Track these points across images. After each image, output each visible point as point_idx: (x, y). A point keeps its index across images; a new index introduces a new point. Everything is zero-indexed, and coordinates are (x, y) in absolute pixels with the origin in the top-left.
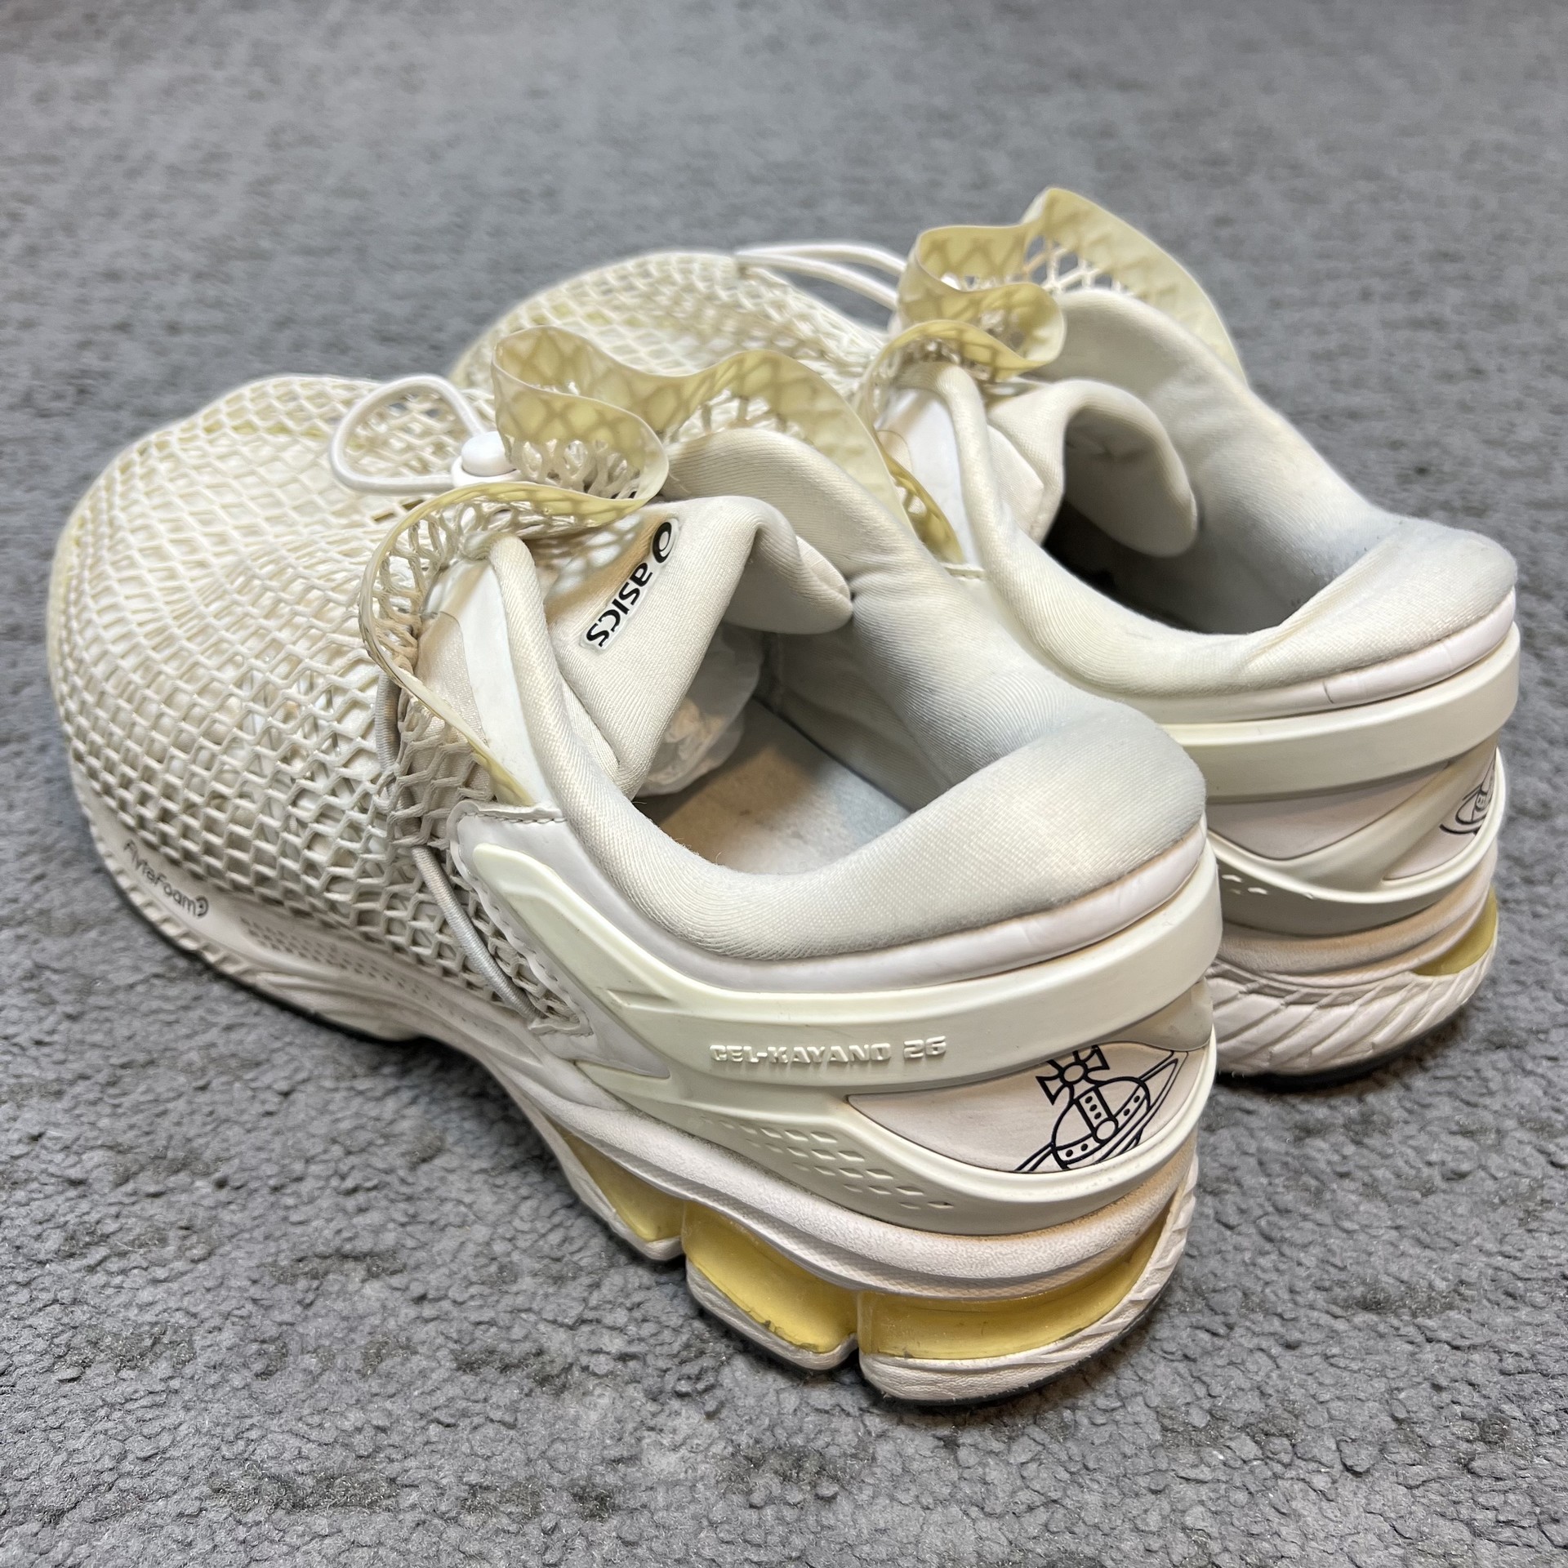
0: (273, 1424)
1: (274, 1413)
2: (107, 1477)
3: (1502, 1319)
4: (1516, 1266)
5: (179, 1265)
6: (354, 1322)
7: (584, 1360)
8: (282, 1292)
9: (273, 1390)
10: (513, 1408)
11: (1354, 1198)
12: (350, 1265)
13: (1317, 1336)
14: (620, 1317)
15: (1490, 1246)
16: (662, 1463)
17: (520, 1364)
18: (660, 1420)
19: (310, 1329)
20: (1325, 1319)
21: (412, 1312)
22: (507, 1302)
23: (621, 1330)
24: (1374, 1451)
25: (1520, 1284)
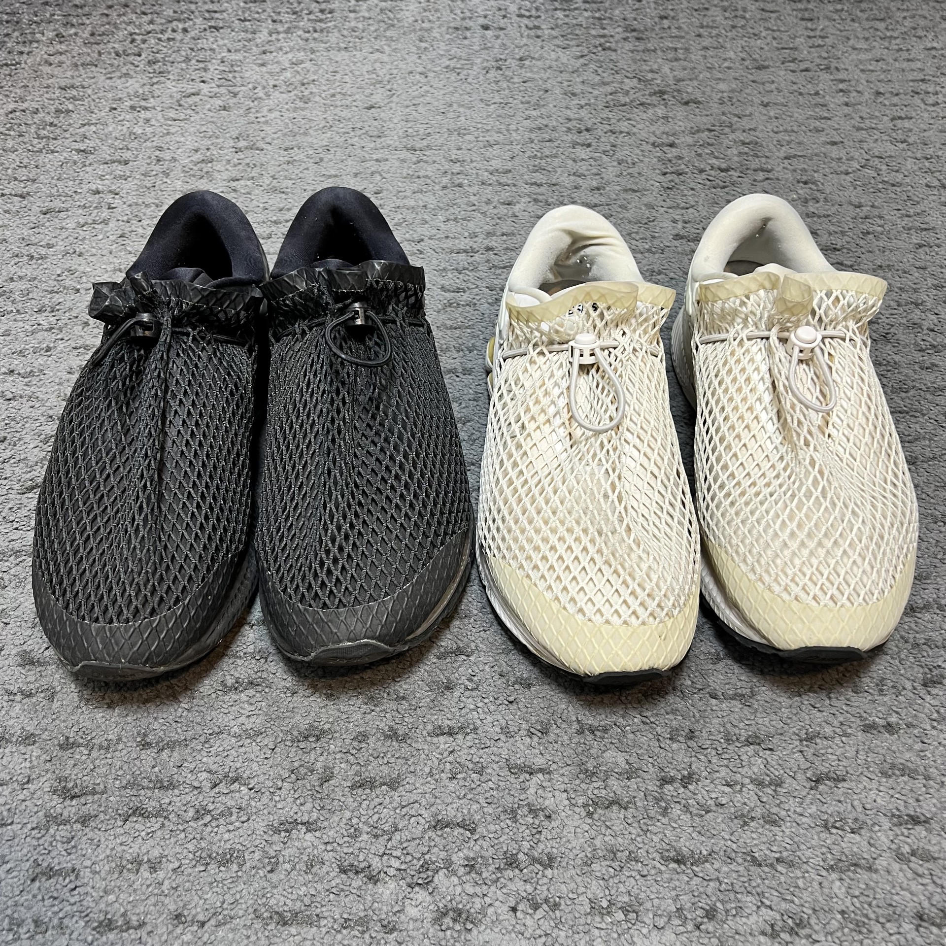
0: (275, 891)
1: (276, 887)
2: (219, 910)
3: (725, 869)
4: (734, 846)
5: (237, 824)
6: (302, 850)
7: (385, 869)
8: (276, 838)
9: (274, 877)
10: (359, 888)
11: (679, 812)
12: (300, 827)
13: (653, 872)
14: (398, 853)
15: (727, 837)
16: (412, 912)
17: (363, 870)
18: (411, 895)
19: (286, 853)
20: (658, 865)
21: (323, 847)
22: (357, 845)
23: (399, 858)
24: (666, 919)
25: (734, 854)
